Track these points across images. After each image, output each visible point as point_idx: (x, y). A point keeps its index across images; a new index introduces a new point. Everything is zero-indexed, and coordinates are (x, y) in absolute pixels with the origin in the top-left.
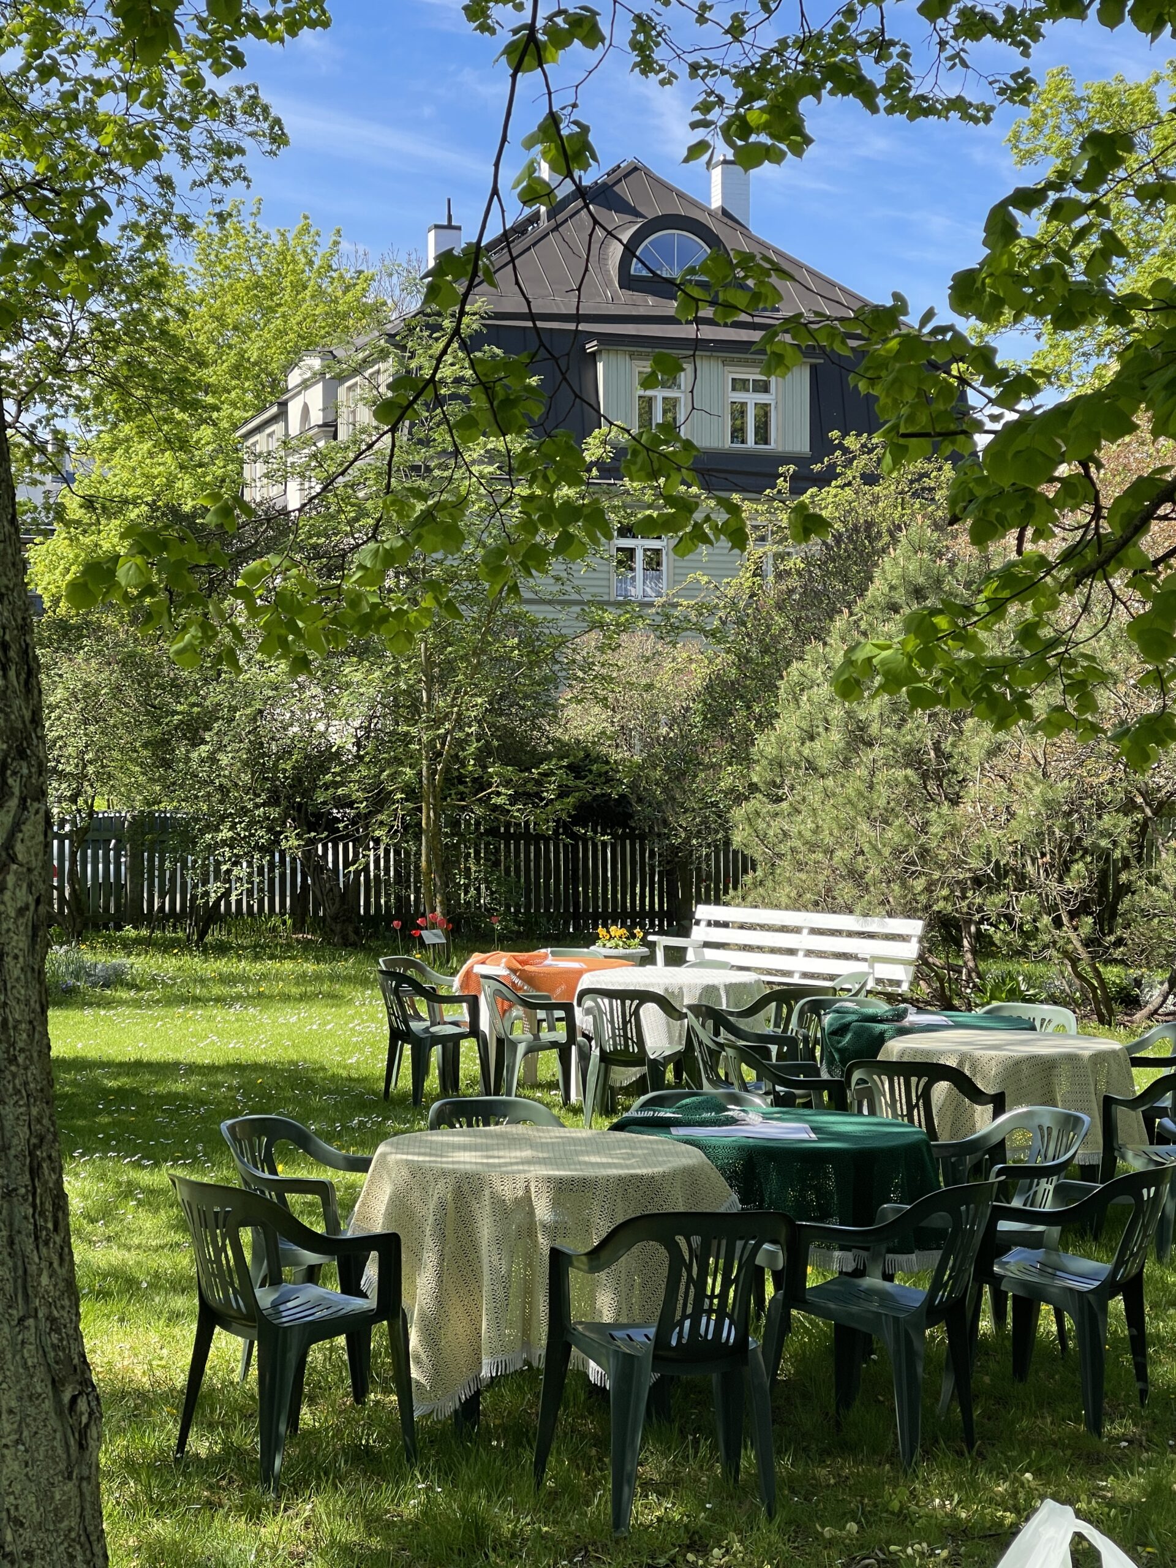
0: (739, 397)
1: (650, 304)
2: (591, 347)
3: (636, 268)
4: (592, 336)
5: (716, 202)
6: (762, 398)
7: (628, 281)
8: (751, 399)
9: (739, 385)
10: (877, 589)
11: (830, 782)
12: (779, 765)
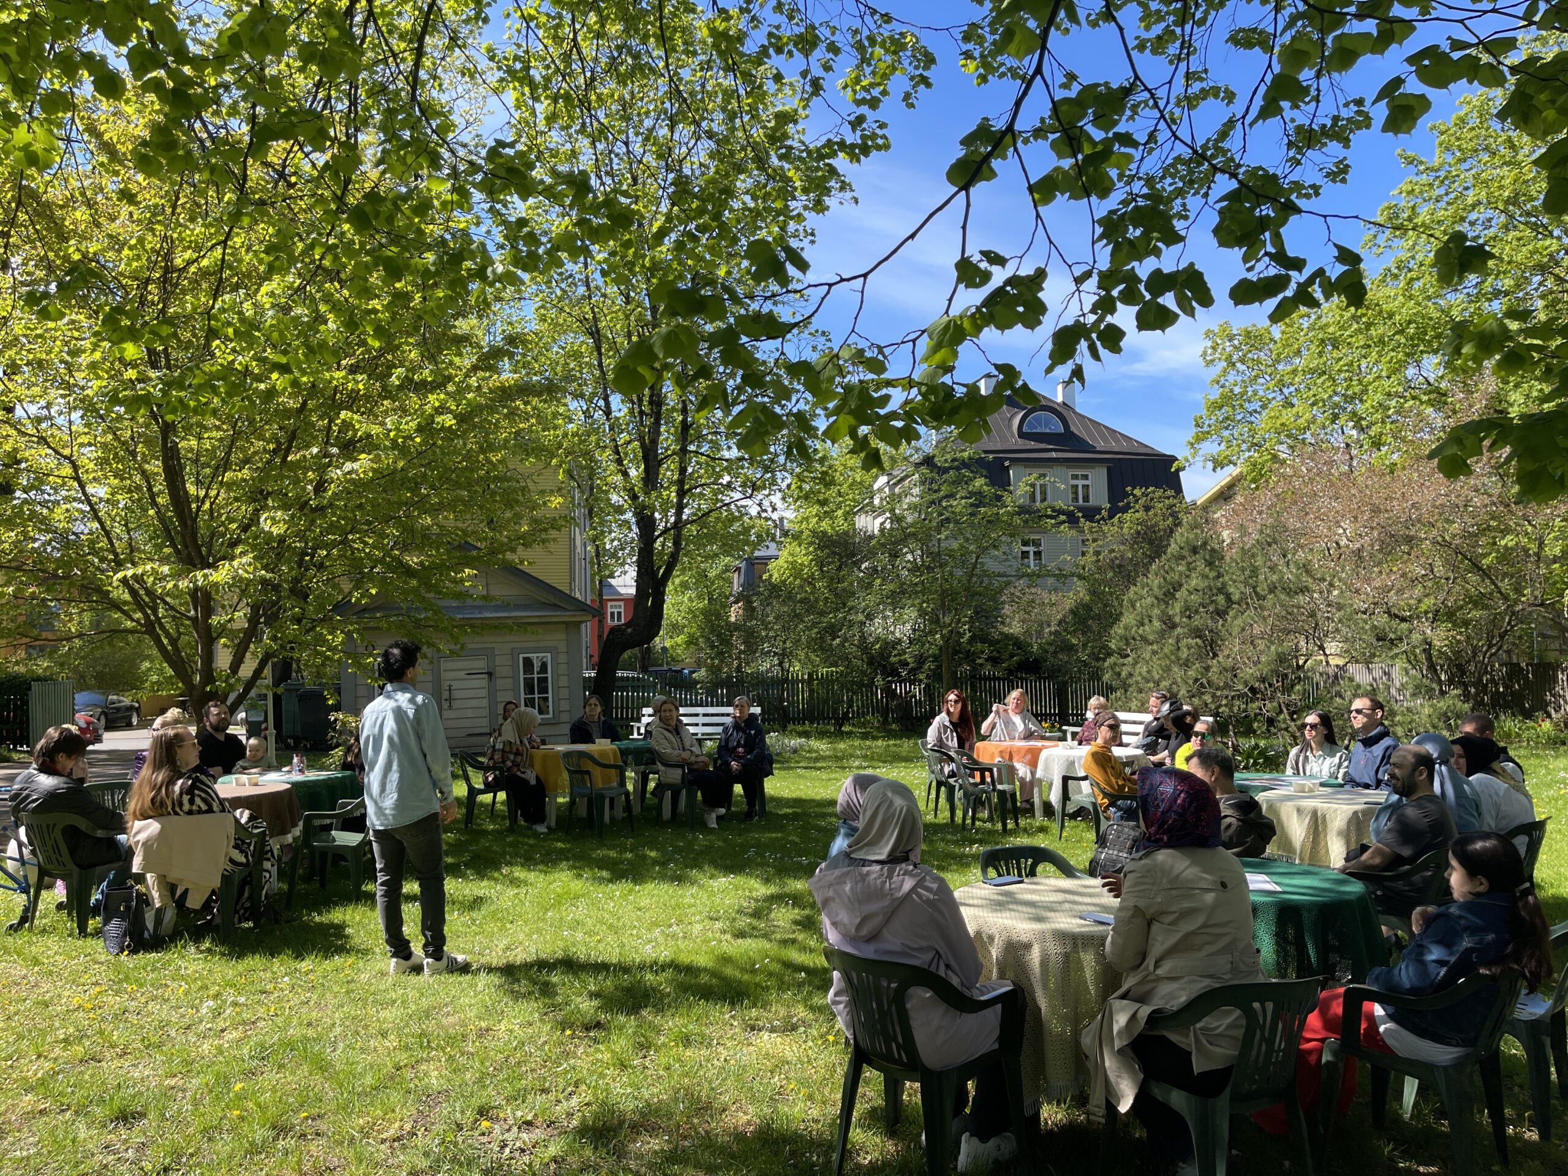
0: (1075, 482)
1: (1032, 444)
2: (1007, 464)
3: (1025, 429)
4: (1006, 459)
5: (1060, 399)
6: (1085, 482)
7: (1022, 435)
8: (1080, 483)
9: (1075, 477)
10: (1173, 548)
11: (1155, 647)
12: (1126, 640)
